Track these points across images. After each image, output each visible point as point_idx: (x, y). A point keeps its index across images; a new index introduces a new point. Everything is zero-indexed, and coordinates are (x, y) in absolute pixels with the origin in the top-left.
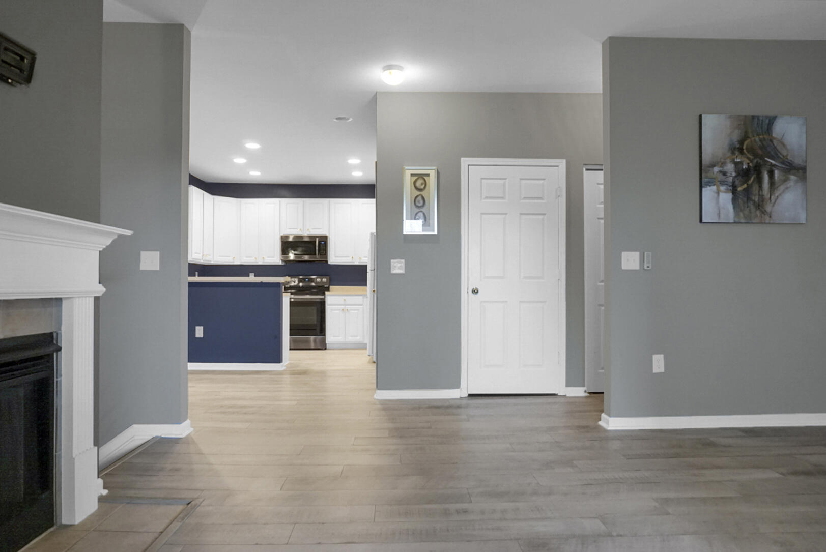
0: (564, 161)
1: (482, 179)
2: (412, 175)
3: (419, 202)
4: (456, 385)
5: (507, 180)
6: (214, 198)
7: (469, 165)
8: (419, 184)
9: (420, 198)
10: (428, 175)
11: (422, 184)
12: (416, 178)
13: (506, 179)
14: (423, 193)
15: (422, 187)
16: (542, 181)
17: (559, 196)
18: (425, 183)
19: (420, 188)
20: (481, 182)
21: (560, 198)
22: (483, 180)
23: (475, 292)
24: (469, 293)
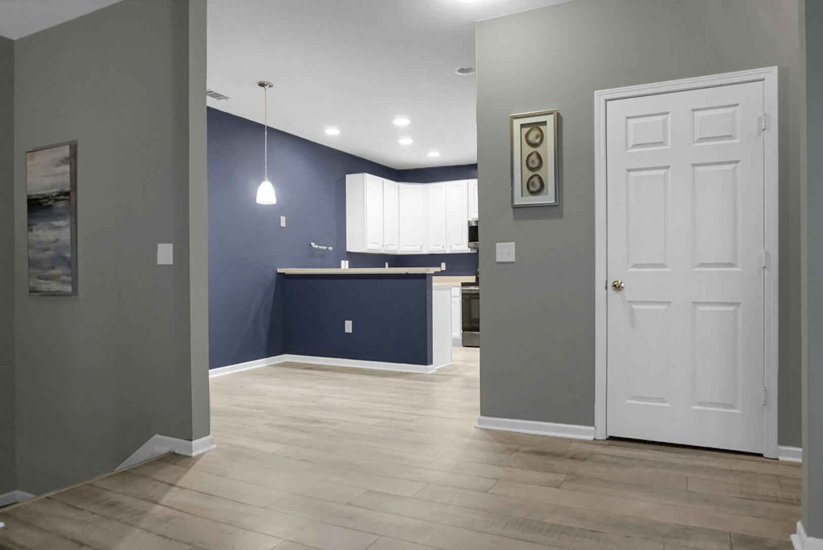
0: (774, 70)
1: (628, 118)
2: (522, 126)
3: (533, 161)
4: (588, 420)
5: (669, 115)
6: (399, 186)
7: (606, 101)
8: (532, 137)
9: (534, 157)
10: (545, 123)
11: (537, 137)
12: (528, 129)
13: (667, 113)
14: (537, 149)
15: (538, 141)
16: (733, 109)
17: (764, 130)
18: (542, 136)
19: (535, 142)
20: (626, 124)
21: (765, 131)
22: (630, 120)
23: (617, 287)
24: (608, 288)
